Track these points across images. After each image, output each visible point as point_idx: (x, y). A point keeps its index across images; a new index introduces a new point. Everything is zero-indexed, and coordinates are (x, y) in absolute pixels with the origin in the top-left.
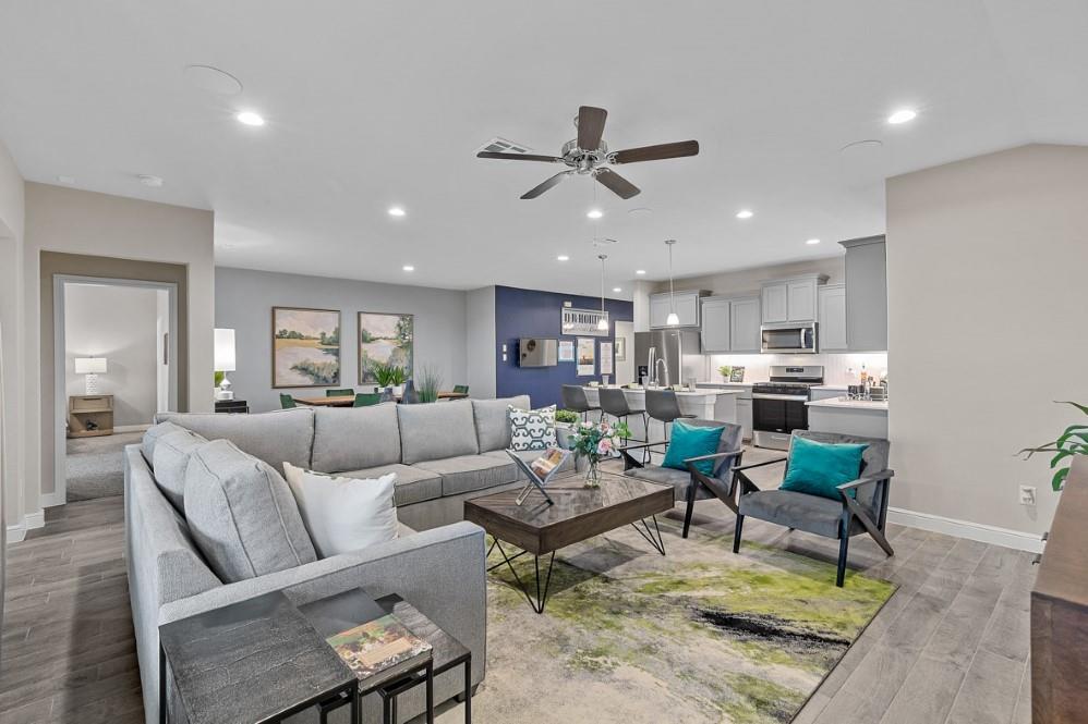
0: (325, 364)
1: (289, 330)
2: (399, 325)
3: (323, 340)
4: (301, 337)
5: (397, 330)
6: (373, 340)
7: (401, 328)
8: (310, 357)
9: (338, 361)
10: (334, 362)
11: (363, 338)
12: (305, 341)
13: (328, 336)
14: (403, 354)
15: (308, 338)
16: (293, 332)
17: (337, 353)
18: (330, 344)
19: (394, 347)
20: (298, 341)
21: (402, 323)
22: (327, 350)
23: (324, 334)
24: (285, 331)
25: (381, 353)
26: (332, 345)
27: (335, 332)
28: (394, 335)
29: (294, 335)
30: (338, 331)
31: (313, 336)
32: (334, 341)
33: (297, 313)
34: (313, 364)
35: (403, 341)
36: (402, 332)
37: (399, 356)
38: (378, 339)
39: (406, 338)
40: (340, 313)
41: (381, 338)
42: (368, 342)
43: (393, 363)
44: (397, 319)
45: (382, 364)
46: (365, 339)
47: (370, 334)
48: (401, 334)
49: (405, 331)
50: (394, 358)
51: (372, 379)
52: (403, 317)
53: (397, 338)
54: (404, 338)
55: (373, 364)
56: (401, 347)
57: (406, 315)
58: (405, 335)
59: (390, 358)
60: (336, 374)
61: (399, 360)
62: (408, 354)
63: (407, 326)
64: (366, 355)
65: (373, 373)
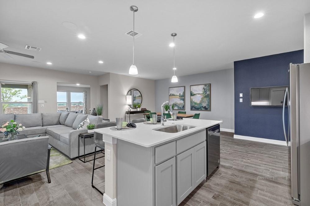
0: (180, 103)
1: (172, 94)
2: (204, 88)
3: (180, 96)
5: (203, 90)
6: (194, 95)
9: (185, 102)
10: (183, 103)
13: (181, 94)
15: (176, 95)
18: (182, 97)
19: (202, 97)
20: (174, 96)
21: (205, 87)
22: (181, 99)
23: (180, 94)
24: (171, 94)
25: (197, 99)
26: (183, 97)
27: (183, 93)
28: (202, 92)
29: (173, 95)
32: (183, 96)
33: (173, 88)
34: (178, 103)
35: (206, 94)
36: (205, 91)
37: (204, 100)
38: (196, 94)
39: (207, 93)
40: (185, 87)
41: (197, 94)
42: (193, 96)
43: (202, 103)
44: (203, 86)
45: (198, 104)
46: (192, 94)
47: (193, 93)
48: (205, 92)
49: (206, 90)
50: (202, 101)
51: (194, 109)
52: (205, 85)
53: (203, 94)
54: (206, 93)
55: (195, 103)
56: (205, 97)
57: (207, 84)
58: (206, 92)
59: (200, 101)
60: (183, 107)
61: (204, 102)
62: (208, 100)
63: (207, 88)
64: (192, 100)
65: (194, 106)
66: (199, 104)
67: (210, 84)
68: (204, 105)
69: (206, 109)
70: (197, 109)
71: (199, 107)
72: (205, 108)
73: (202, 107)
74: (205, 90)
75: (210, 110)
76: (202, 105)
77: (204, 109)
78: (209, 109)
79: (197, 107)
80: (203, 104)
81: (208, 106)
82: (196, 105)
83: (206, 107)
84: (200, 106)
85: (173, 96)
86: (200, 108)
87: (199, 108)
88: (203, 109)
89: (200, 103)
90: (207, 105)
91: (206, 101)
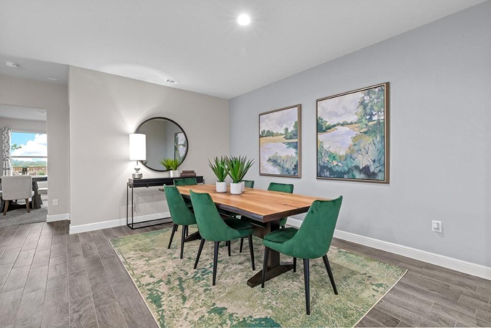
0: (287, 156)
2: (362, 103)
3: (286, 134)
4: (273, 134)
5: (361, 110)
6: (329, 128)
7: (365, 107)
9: (300, 154)
10: (294, 155)
12: (275, 138)
13: (290, 131)
14: (368, 140)
15: (277, 135)
16: (268, 131)
17: (297, 146)
18: (291, 138)
20: (271, 138)
21: (367, 98)
22: (289, 143)
23: (287, 129)
24: (264, 131)
26: (294, 139)
27: (295, 127)
29: (270, 134)
30: (299, 124)
32: (295, 135)
34: (280, 157)
35: (371, 124)
36: (368, 111)
37: (362, 145)
38: (334, 126)
39: (375, 118)
40: (300, 107)
41: (338, 124)
42: (324, 131)
43: (354, 155)
45: (340, 157)
46: (320, 128)
47: (326, 122)
48: (366, 114)
49: (372, 108)
50: (356, 148)
51: (328, 174)
52: (368, 90)
53: (359, 121)
54: (370, 120)
55: (330, 156)
56: (365, 133)
57: (376, 87)
58: (371, 115)
59: (350, 148)
60: (296, 166)
61: (363, 149)
62: (378, 142)
63: (375, 101)
64: (323, 147)
65: (329, 166)
66: (346, 160)
67: (388, 84)
68: (363, 161)
69: (369, 176)
70: (339, 176)
71: (346, 169)
72: (364, 173)
73: (357, 167)
74: (369, 107)
75: (387, 181)
76: (355, 163)
77: (362, 176)
78: (380, 176)
79: (337, 169)
80: (360, 157)
81: (377, 164)
82: (335, 163)
83: (372, 169)
84: (350, 165)
85: (268, 138)
86: (348, 173)
87: (345, 173)
88: (358, 176)
89: (350, 157)
90: (374, 161)
91: (372, 148)
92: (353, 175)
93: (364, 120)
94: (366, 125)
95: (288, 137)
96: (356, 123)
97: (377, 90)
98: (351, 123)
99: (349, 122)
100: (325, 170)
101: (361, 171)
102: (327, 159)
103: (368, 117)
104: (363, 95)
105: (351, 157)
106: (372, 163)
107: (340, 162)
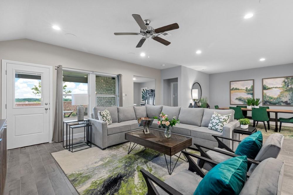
0: (247, 98)
1: (235, 88)
2: (284, 81)
3: (247, 90)
4: (239, 89)
5: (283, 83)
6: (269, 88)
7: (285, 83)
8: (241, 95)
11: (264, 88)
12: (240, 91)
13: (248, 88)
14: (287, 93)
15: (241, 90)
16: (236, 88)
17: (252, 94)
19: (282, 91)
20: (238, 90)
21: (286, 80)
22: (248, 93)
23: (247, 88)
24: (234, 88)
26: (251, 91)
27: (251, 87)
29: (236, 89)
30: (253, 87)
31: (243, 89)
33: (238, 82)
34: (243, 98)
35: (288, 88)
37: (284, 95)
40: (253, 80)
41: (273, 88)
42: (267, 89)
43: (281, 98)
44: (283, 79)
45: (275, 98)
47: (268, 87)
48: (286, 85)
49: (288, 83)
50: (282, 95)
51: (269, 104)
52: (287, 78)
53: (283, 87)
54: (288, 87)
55: (269, 98)
56: (286, 91)
57: (290, 77)
58: (288, 85)
59: (279, 95)
61: (285, 96)
62: (291, 94)
63: (290, 81)
64: (266, 95)
65: (269, 101)
66: (277, 99)
68: (284, 99)
69: (287, 104)
70: (274, 104)
71: (277, 102)
72: (285, 103)
73: (282, 102)
76: (281, 100)
77: (284, 104)
79: (273, 102)
82: (272, 100)
83: (288, 102)
84: (279, 101)
85: (236, 91)
86: (278, 103)
87: (277, 103)
88: (282, 104)
91: (288, 96)
92: (280, 104)
93: (285, 87)
94: (286, 88)
95: (248, 90)
96: (281, 87)
97: (290, 78)
98: (279, 88)
99: (279, 87)
100: (267, 103)
101: (284, 103)
102: (269, 99)
103: (287, 86)
104: (285, 79)
105: (279, 98)
106: (288, 100)
107: (274, 100)
